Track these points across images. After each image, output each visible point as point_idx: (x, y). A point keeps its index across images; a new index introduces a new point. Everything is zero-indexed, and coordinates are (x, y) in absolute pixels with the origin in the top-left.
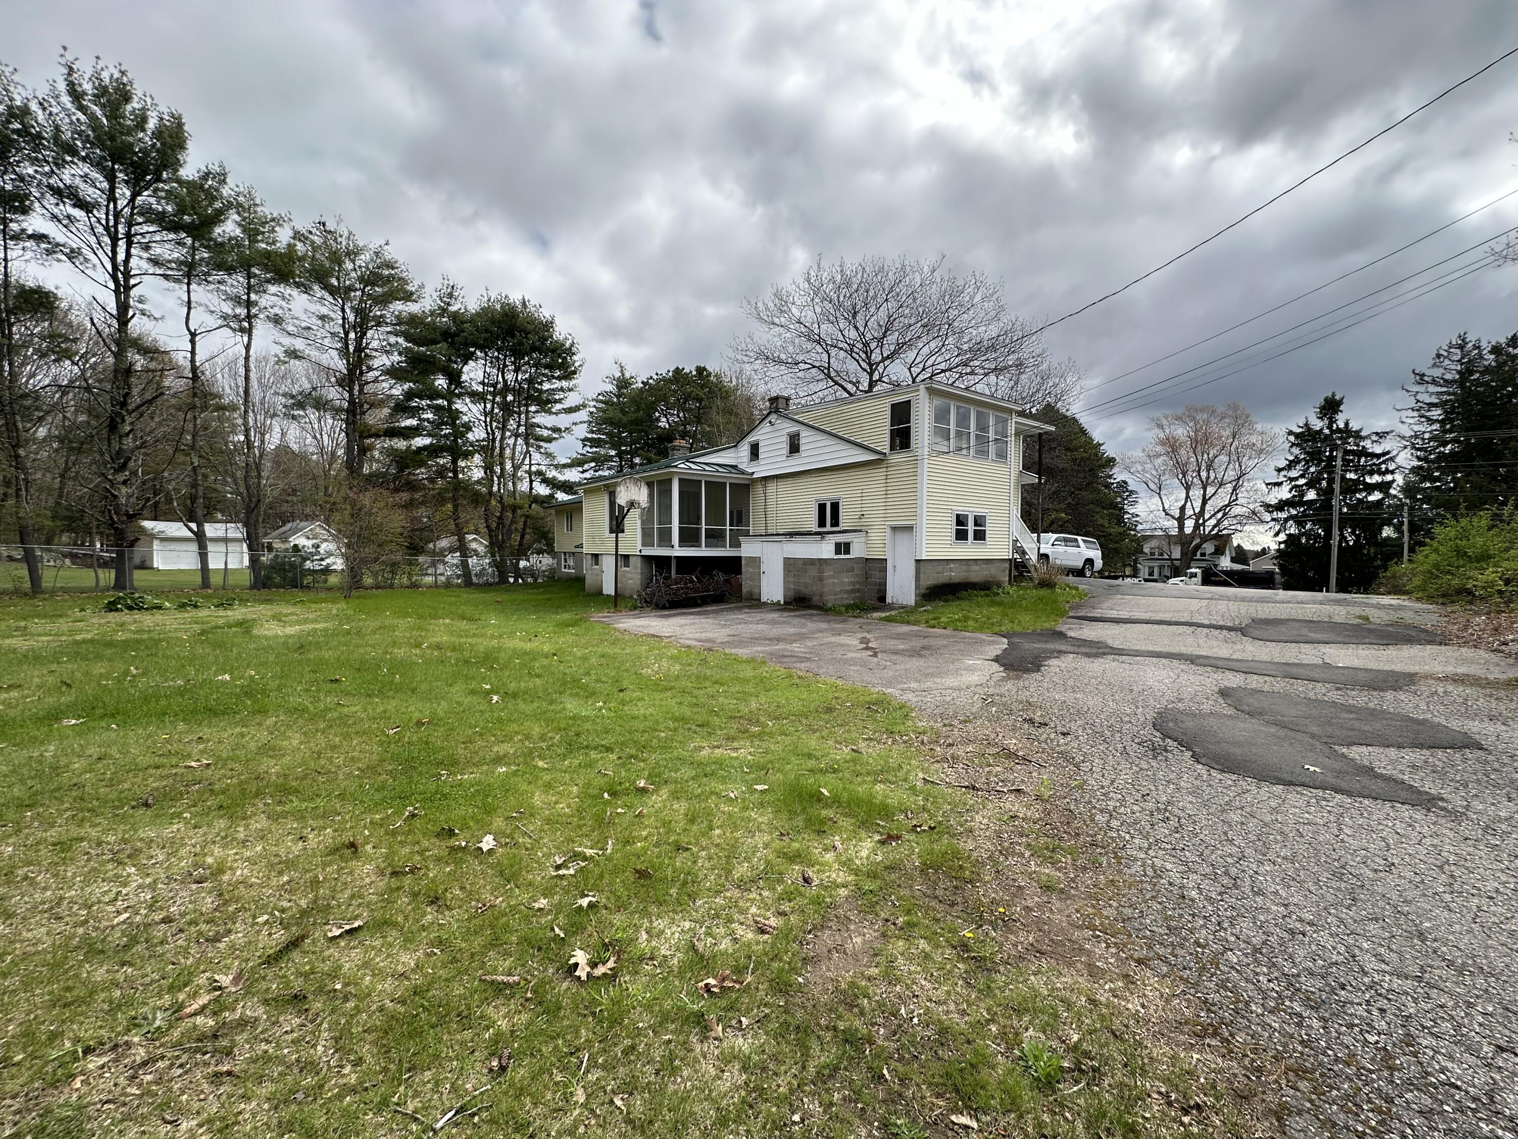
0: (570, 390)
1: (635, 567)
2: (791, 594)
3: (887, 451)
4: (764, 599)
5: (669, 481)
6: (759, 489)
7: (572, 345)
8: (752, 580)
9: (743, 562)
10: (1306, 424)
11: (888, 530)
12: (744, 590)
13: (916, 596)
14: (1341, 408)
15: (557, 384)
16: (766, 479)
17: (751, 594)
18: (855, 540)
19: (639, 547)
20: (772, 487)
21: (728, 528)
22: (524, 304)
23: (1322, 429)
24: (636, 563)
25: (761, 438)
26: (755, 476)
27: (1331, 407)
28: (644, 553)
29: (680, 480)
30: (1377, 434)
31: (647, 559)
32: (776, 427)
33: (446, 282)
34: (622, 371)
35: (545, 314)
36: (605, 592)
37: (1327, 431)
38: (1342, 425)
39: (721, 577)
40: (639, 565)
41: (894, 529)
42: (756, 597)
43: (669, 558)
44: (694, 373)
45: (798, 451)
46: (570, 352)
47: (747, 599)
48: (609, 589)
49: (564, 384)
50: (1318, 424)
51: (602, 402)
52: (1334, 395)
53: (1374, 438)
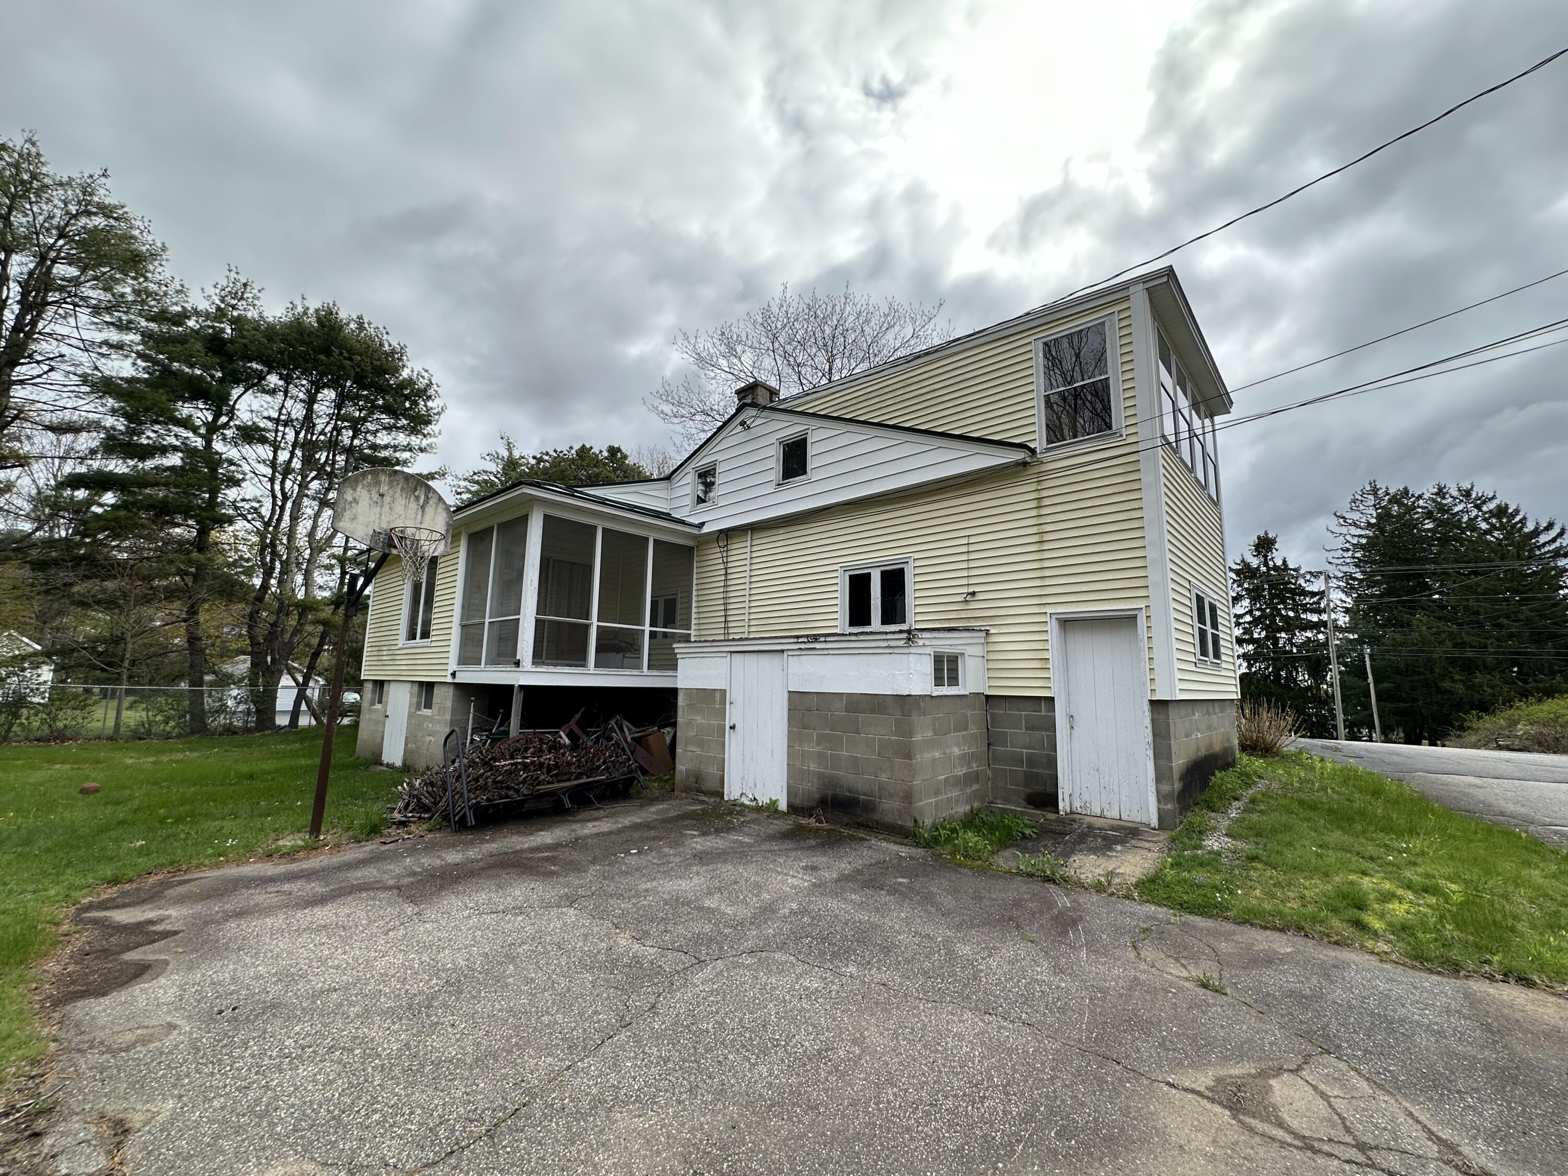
0: (422, 450)
1: (442, 710)
2: (810, 787)
3: (1038, 442)
4: (732, 791)
5: (523, 521)
6: (714, 555)
7: (430, 385)
8: (701, 744)
9: (681, 701)
10: (1243, 561)
11: (1053, 626)
12: (682, 767)
13: (1161, 798)
14: (1277, 546)
15: (402, 438)
16: (728, 534)
17: (698, 777)
18: (969, 651)
19: (453, 666)
20: (740, 550)
21: (647, 628)
22: (361, 326)
23: (1259, 567)
24: (444, 699)
25: (719, 457)
26: (705, 530)
27: (1264, 545)
28: (462, 678)
29: (546, 517)
30: (1310, 573)
31: (466, 690)
32: (754, 432)
33: (233, 275)
34: (509, 449)
35: (392, 341)
36: (386, 758)
37: (1263, 569)
38: (1279, 563)
39: (629, 732)
40: (449, 704)
41: (1067, 624)
42: (711, 785)
43: (506, 691)
44: (605, 454)
45: (805, 472)
46: (424, 393)
47: (687, 790)
48: (393, 754)
49: (415, 441)
50: (1254, 562)
51: (477, 482)
52: (1266, 533)
53: (1308, 577)
